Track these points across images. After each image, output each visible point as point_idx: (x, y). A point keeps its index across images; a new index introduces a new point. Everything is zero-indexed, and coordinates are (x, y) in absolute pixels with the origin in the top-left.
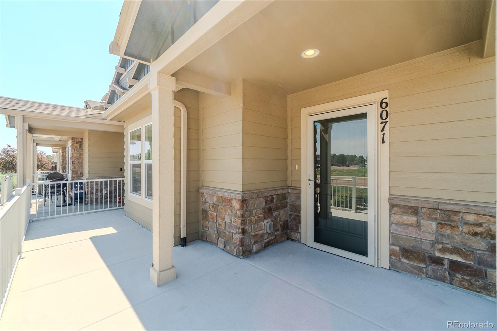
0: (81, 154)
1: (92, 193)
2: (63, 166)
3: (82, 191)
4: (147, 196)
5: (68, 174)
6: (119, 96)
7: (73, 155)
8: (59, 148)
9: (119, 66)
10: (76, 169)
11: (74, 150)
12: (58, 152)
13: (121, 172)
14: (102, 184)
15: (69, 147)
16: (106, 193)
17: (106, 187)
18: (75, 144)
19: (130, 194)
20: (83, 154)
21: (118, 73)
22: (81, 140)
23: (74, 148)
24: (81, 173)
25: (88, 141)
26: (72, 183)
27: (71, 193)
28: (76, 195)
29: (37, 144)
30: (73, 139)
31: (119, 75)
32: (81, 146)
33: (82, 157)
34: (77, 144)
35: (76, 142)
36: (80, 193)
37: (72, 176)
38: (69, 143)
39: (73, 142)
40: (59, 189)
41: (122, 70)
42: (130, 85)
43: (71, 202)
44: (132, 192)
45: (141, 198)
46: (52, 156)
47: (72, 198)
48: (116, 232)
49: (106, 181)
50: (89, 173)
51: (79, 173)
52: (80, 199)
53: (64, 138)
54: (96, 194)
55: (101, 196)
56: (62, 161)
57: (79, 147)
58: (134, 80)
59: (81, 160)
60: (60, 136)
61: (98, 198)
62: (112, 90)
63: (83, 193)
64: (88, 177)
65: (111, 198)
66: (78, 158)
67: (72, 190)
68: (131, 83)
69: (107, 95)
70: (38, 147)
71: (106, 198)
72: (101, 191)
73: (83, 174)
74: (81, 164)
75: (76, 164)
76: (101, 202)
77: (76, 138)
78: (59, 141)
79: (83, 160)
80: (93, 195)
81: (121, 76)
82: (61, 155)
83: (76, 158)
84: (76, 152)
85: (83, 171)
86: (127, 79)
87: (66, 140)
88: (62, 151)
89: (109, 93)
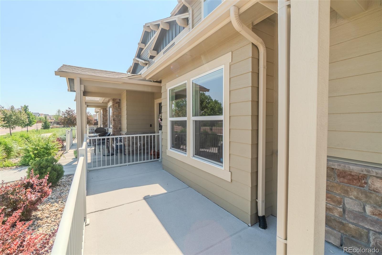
0: (119, 112)
1: (129, 146)
2: (104, 122)
3: (121, 144)
4: (195, 155)
5: (109, 129)
6: (142, 66)
7: (114, 113)
8: (100, 108)
9: (141, 42)
10: (116, 125)
11: (114, 109)
12: (98, 112)
13: (151, 127)
14: (136, 138)
15: (109, 107)
16: (140, 145)
17: (140, 141)
18: (115, 104)
19: (170, 150)
20: (120, 112)
21: (140, 48)
22: (119, 101)
23: (114, 108)
24: (119, 129)
25: (126, 101)
26: (114, 138)
27: (113, 144)
28: (117, 146)
29: (87, 105)
30: (114, 100)
31: (141, 49)
32: (119, 106)
33: (120, 115)
34: (117, 104)
35: (116, 103)
36: (120, 145)
37: (114, 131)
38: (110, 104)
39: (113, 102)
40: (104, 141)
41: (142, 46)
42: (150, 55)
43: (113, 152)
44: (172, 148)
45: (187, 156)
46: (93, 115)
47: (114, 148)
48: (165, 191)
49: (140, 136)
50: (127, 128)
51: (118, 128)
52: (120, 150)
53: (107, 99)
54: (133, 147)
55: (137, 148)
56: (103, 119)
57: (118, 107)
58: (154, 51)
59: (119, 118)
60: (104, 98)
61: (134, 150)
62: (135, 63)
63: (122, 145)
64: (126, 131)
65: (144, 150)
66: (118, 116)
67: (114, 142)
68: (151, 54)
69: (131, 67)
70: (87, 108)
71: (140, 150)
72: (136, 144)
73: (121, 129)
74: (120, 121)
75: (116, 121)
76: (136, 153)
77: (116, 99)
78: (102, 102)
79: (121, 117)
80: (130, 147)
81: (142, 51)
82: (102, 114)
83: (116, 116)
84: (116, 111)
85: (121, 126)
86: (149, 51)
87: (107, 102)
88: (103, 111)
89: (132, 66)
